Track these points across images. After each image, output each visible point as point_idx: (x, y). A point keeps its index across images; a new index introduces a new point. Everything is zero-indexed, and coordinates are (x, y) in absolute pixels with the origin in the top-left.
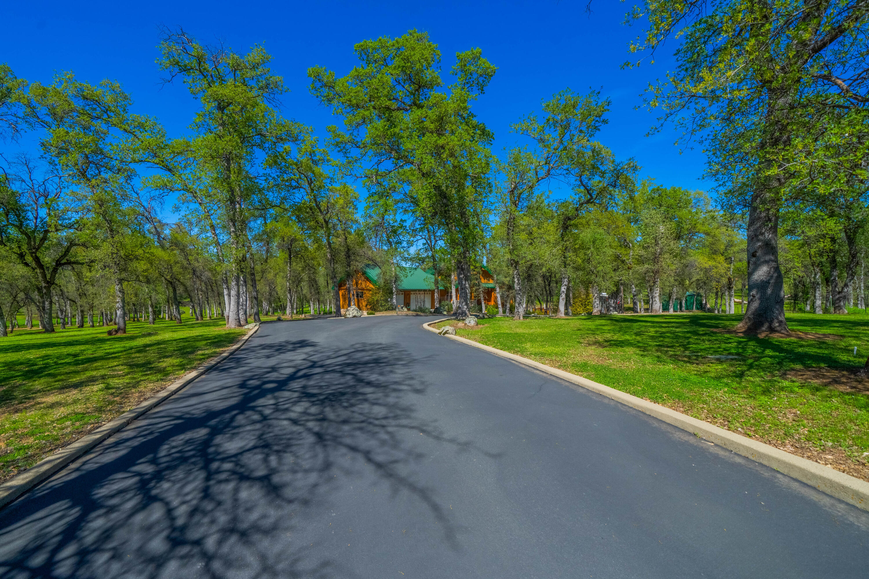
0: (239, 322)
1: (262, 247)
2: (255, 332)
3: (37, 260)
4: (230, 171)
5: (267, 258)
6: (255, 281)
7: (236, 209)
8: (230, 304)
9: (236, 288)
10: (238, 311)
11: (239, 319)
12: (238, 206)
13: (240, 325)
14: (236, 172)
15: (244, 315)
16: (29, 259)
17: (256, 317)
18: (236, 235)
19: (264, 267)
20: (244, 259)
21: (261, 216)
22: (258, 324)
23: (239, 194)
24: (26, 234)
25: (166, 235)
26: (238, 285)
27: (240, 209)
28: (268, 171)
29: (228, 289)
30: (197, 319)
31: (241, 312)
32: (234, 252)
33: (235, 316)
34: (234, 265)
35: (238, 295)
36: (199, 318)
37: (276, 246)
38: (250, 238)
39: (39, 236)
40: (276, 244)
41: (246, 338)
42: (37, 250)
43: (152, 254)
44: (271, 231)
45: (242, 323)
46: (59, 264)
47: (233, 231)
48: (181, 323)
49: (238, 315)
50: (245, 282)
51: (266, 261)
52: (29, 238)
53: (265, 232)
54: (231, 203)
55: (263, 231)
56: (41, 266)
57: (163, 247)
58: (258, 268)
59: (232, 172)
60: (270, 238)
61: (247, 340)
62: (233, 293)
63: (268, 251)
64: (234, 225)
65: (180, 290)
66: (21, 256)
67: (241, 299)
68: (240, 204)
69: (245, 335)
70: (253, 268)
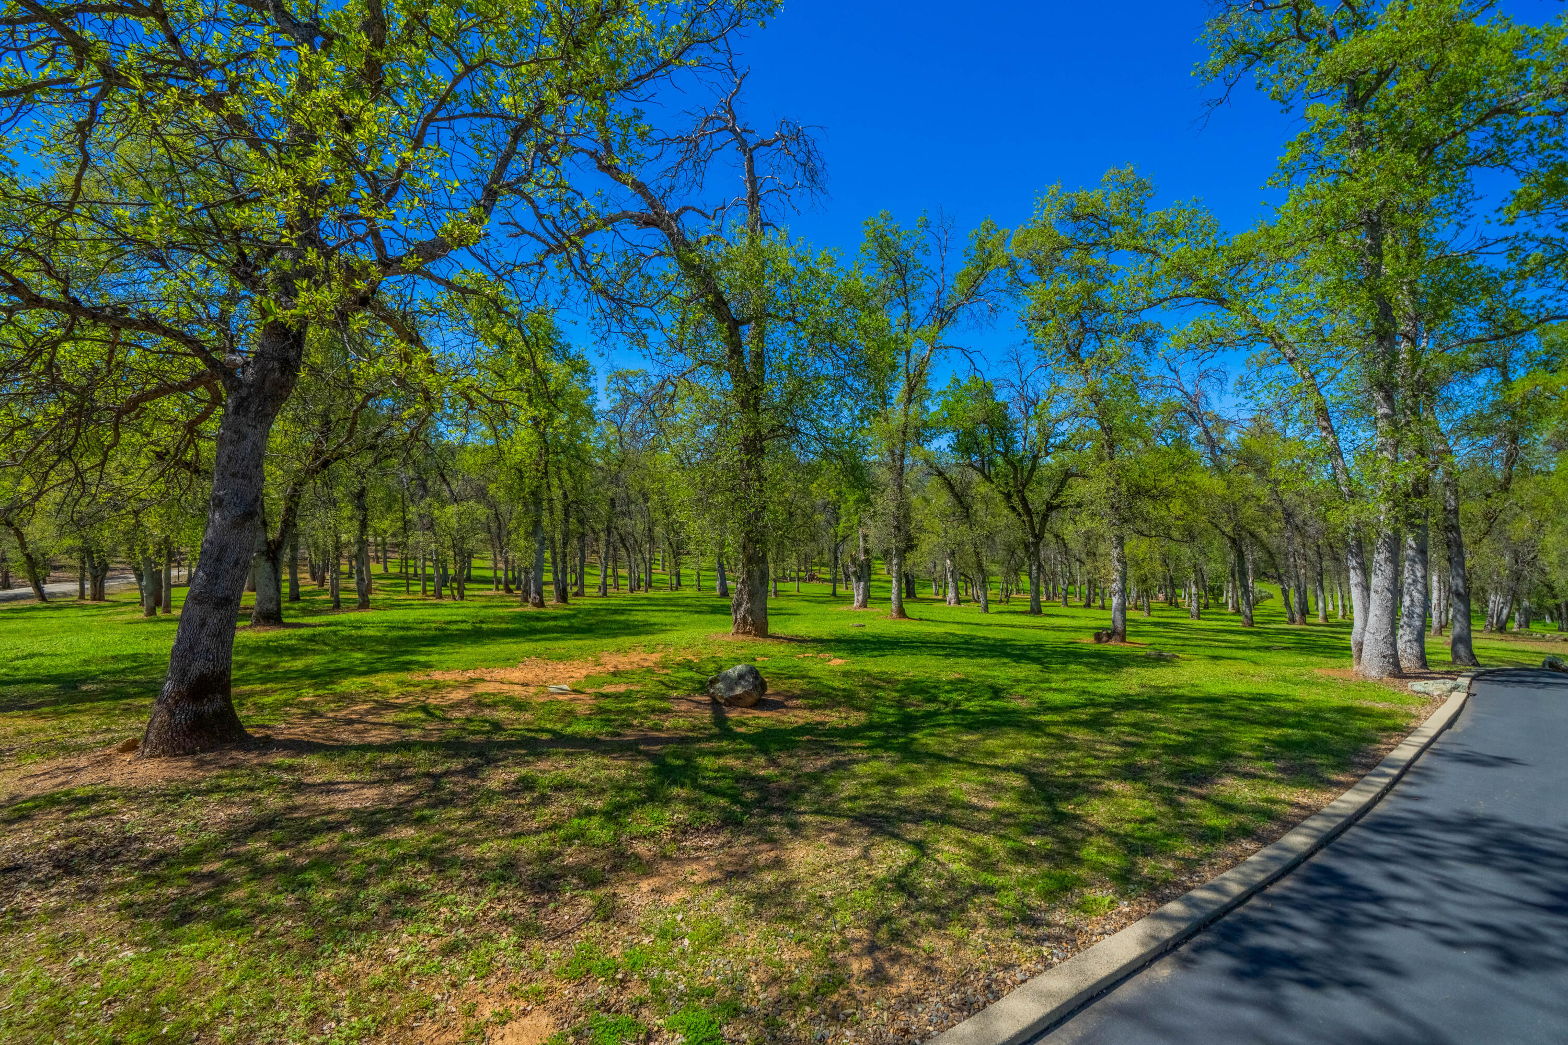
0: (1396, 664)
1: (1489, 450)
2: (1450, 723)
3: (1024, 501)
4: (1380, 256)
5: (1509, 480)
6: (1460, 545)
7: (1395, 355)
8: (1366, 610)
9: (1388, 570)
10: (1393, 634)
11: (1395, 656)
12: (1404, 345)
13: (1398, 673)
14: (1402, 253)
15: (1415, 646)
16: (1015, 499)
17: (1461, 649)
18: (1394, 424)
19: (1496, 503)
20: (1420, 488)
21: (1488, 363)
22: (1464, 681)
23: (1410, 310)
24: (1012, 464)
25: (1229, 444)
26: (1395, 560)
27: (1413, 353)
28: (1525, 224)
29: (1366, 571)
30: (1292, 621)
31: (1404, 637)
32: (1385, 471)
33: (1383, 648)
34: (1383, 508)
35: (1396, 591)
36: (1297, 617)
37: (1546, 443)
38: (1444, 427)
39: (1028, 465)
40: (1547, 436)
41: (1404, 752)
42: (1024, 486)
43: (1193, 485)
44: (1526, 401)
45: (1404, 664)
46: (1050, 507)
47: (1385, 416)
48: (1251, 625)
49: (1394, 645)
50: (1422, 551)
51: (1505, 487)
52: (1015, 468)
53: (1500, 408)
54: (1381, 340)
55: (1494, 404)
56: (1029, 512)
57: (1219, 467)
58: (1473, 508)
59: (1388, 259)
60: (1523, 420)
61: (1407, 768)
62: (1378, 581)
63: (1510, 460)
64: (1389, 398)
65: (1253, 556)
66: (1008, 496)
67: (1407, 600)
68: (1412, 341)
69: (1407, 731)
70: (1456, 512)
